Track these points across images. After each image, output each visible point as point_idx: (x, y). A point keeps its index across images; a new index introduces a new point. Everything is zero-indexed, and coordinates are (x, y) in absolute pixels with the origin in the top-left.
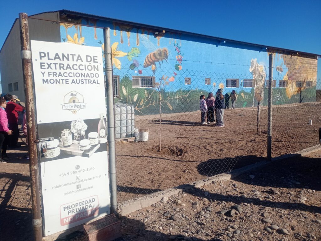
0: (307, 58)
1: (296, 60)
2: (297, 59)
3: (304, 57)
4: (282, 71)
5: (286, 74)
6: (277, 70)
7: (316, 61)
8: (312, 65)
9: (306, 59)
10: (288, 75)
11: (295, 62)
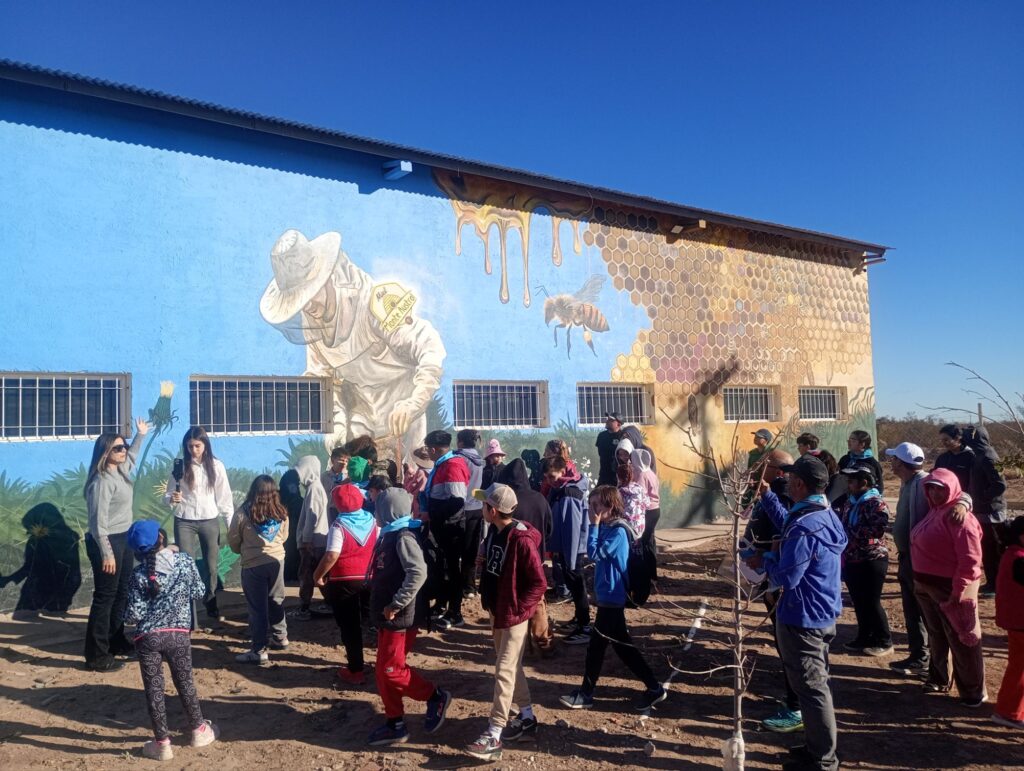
0: (792, 262)
1: (708, 265)
2: (720, 259)
3: (773, 254)
4: (599, 328)
5: (639, 347)
6: (557, 319)
7: (862, 279)
8: (835, 302)
9: (786, 269)
10: (649, 351)
11: (704, 279)
